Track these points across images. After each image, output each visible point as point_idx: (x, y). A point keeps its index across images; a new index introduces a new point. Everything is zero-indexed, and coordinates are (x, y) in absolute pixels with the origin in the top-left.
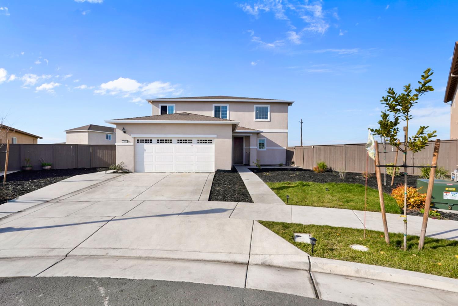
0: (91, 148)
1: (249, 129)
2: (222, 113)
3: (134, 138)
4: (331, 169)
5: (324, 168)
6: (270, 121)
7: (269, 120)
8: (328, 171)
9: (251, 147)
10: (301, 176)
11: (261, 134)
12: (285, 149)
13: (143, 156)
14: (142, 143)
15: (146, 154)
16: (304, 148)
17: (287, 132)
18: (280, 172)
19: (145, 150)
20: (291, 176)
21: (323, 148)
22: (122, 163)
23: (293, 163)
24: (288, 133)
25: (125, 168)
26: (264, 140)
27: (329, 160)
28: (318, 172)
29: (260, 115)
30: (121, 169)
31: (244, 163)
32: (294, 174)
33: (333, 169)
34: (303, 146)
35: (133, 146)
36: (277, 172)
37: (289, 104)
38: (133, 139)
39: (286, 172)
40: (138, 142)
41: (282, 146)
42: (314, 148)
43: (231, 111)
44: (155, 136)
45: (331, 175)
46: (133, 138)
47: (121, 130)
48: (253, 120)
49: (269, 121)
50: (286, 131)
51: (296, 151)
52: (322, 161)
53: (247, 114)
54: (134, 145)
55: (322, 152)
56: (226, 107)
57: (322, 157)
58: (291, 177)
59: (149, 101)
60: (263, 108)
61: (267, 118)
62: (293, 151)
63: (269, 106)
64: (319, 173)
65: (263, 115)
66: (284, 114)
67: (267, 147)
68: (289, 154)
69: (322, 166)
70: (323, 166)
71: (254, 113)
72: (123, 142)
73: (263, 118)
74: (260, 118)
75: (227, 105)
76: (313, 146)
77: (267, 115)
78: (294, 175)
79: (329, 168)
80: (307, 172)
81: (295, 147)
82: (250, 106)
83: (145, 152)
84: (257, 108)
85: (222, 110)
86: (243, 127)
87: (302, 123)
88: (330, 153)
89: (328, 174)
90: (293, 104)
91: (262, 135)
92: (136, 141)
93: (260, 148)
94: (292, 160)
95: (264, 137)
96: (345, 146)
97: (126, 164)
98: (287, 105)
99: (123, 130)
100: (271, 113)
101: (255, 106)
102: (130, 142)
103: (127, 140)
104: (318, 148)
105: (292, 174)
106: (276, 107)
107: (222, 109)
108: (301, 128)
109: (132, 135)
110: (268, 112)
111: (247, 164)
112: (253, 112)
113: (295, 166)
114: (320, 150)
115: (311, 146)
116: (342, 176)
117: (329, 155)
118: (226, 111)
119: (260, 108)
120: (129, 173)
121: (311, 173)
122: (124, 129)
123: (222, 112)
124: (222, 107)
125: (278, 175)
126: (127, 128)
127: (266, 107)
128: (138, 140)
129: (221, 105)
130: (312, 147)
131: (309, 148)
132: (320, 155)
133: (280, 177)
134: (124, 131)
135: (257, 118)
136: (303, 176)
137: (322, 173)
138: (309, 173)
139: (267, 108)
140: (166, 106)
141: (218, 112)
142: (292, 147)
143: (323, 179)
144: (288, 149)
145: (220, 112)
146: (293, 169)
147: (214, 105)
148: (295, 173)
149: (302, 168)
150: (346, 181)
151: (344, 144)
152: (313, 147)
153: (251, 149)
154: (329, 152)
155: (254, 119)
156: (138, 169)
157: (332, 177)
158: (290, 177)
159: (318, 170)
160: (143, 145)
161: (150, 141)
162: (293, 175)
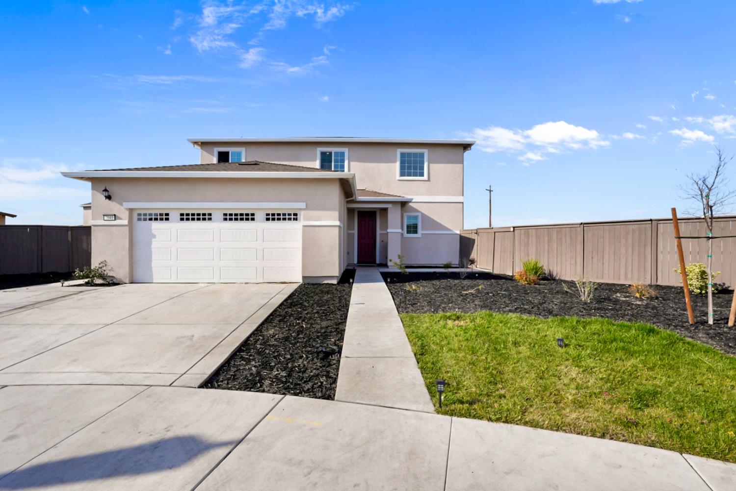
0: (70, 233)
1: (385, 195)
2: (334, 165)
3: (131, 210)
4: (551, 275)
5: (536, 273)
6: (429, 180)
7: (425, 177)
8: (545, 279)
9: (389, 230)
10: (488, 293)
11: (410, 204)
12: (457, 234)
13: (150, 249)
14: (148, 222)
15: (155, 244)
16: (495, 232)
17: (462, 201)
18: (444, 282)
19: (154, 236)
20: (465, 292)
21: (534, 231)
22: (104, 263)
23: (473, 262)
24: (463, 203)
25: (110, 274)
26: (416, 218)
27: (546, 257)
28: (526, 282)
29: (409, 168)
30: (101, 276)
31: (378, 262)
32: (472, 287)
33: (555, 275)
34: (493, 228)
35: (127, 228)
36: (437, 282)
37: (466, 146)
38: (127, 213)
39: (456, 281)
40: (139, 219)
41: (451, 229)
42: (516, 231)
43: (353, 161)
44: (175, 206)
45: (557, 292)
46: (126, 209)
47: (100, 193)
48: (395, 177)
49: (427, 179)
50: (460, 199)
51: (479, 238)
52: (532, 259)
53: (383, 166)
54: (131, 225)
55: (533, 240)
56: (343, 154)
57: (532, 249)
58: (465, 298)
59: (195, 143)
60: (415, 155)
61: (422, 175)
62: (473, 238)
63: (425, 151)
64: (527, 285)
65: (415, 168)
66: (457, 167)
67: (422, 230)
68: (466, 245)
69: (533, 269)
70: (536, 270)
71: (398, 165)
72: (106, 218)
73: (415, 175)
74: (409, 175)
75: (346, 150)
76: (514, 228)
77: (423, 169)
78: (472, 291)
79: (547, 272)
80: (501, 282)
81: (477, 230)
82: (389, 151)
83: (153, 240)
84: (402, 155)
85: (334, 159)
86: (376, 192)
87: (490, 191)
88: (549, 242)
89: (548, 287)
90: (472, 147)
91: (412, 207)
92: (135, 217)
93: (408, 232)
94: (472, 257)
95: (417, 211)
96: (582, 226)
97: (112, 266)
98: (462, 149)
99: (104, 192)
100: (431, 165)
101: (400, 151)
102: (120, 219)
103: (115, 215)
104: (523, 231)
105: (468, 288)
106: (440, 152)
107: (334, 157)
108: (490, 200)
109: (124, 204)
110: (423, 164)
111: (384, 262)
112: (395, 162)
113: (478, 267)
114: (527, 235)
115: (510, 227)
116: (585, 296)
117: (546, 246)
118: (343, 161)
119: (409, 154)
120: (118, 284)
121: (509, 284)
122: (106, 190)
123: (335, 162)
124: (335, 152)
125: (437, 291)
126: (114, 189)
127: (420, 154)
128: (139, 215)
129: (333, 150)
130: (512, 229)
131: (504, 231)
132: (527, 245)
133: (440, 297)
134: (107, 194)
135: (402, 174)
136: (494, 295)
137: (535, 284)
138: (505, 286)
139: (422, 155)
140: (228, 153)
141: (327, 164)
142: (472, 230)
143: (541, 304)
144: (463, 235)
145: (331, 162)
146: (472, 276)
147: (319, 150)
148: (475, 286)
149: (492, 272)
150: (598, 309)
151: (580, 222)
152: (514, 231)
153: (389, 234)
154: (546, 239)
155: (398, 177)
156: (139, 274)
157: (559, 296)
158: (462, 296)
159: (526, 279)
160: (151, 226)
161: (165, 217)
162: (470, 291)
